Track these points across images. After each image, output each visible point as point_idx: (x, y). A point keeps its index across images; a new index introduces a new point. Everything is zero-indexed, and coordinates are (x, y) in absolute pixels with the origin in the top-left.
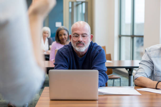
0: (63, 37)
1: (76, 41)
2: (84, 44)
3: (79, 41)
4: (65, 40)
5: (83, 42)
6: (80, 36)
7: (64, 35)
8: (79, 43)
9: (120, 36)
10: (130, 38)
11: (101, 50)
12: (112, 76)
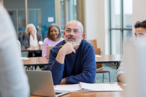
0: (54, 33)
2: (75, 39)
3: (70, 35)
4: (56, 36)
5: (74, 37)
6: (72, 31)
7: (55, 31)
9: (110, 30)
10: (119, 31)
11: (90, 46)
12: (102, 69)
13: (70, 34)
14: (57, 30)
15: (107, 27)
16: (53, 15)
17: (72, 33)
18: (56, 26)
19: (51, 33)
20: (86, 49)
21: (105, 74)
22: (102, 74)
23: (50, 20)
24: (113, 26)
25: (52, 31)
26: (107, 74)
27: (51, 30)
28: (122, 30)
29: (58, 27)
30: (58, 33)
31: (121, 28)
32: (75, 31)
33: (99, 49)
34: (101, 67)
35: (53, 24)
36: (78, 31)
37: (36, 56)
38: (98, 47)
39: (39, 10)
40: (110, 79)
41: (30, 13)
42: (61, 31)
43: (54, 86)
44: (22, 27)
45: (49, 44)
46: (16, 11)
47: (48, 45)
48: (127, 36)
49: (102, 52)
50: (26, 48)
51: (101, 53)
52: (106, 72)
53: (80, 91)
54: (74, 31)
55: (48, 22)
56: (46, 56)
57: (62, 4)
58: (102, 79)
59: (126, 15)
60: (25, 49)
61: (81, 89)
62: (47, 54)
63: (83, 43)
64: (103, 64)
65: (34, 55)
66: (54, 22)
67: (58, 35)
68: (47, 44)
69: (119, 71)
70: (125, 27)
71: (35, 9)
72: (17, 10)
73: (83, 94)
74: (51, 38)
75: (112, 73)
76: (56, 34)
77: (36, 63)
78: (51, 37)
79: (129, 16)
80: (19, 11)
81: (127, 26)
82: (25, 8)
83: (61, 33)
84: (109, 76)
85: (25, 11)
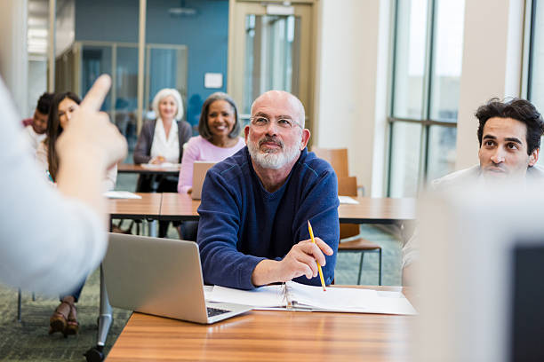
0: (221, 119)
1: (261, 135)
2: (280, 146)
3: (267, 135)
5: (280, 139)
6: (273, 121)
7: (225, 114)
8: (268, 141)
9: (391, 122)
10: (419, 127)
11: (327, 172)
12: (359, 241)
13: (266, 132)
14: (230, 111)
15: (381, 114)
16: (222, 69)
17: (273, 128)
18: (227, 100)
19: (211, 120)
20: (311, 180)
21: (367, 254)
22: (360, 254)
23: (213, 80)
24: (401, 112)
25: (215, 115)
26: (375, 255)
27: (212, 110)
28: (427, 124)
29: (232, 105)
30: (231, 120)
31: (425, 118)
32: (282, 121)
33: (354, 179)
34: (357, 233)
35: (219, 94)
36: (288, 120)
37: (160, 190)
38: (351, 174)
39: (181, 48)
40: (380, 270)
41: (154, 56)
42: (241, 116)
43: (206, 288)
44: (126, 98)
45: (202, 156)
46: (110, 48)
47: (197, 159)
48: (442, 142)
49: (363, 188)
50: (138, 162)
51: (359, 192)
52: (370, 249)
53: (285, 307)
54: (279, 122)
55: (204, 88)
56: (190, 192)
57: (252, 33)
58: (357, 269)
59: (443, 78)
60: (133, 168)
61: (289, 304)
62: (193, 183)
63: (304, 159)
64: (361, 227)
65: (155, 186)
66: (224, 88)
67: (231, 128)
68: (195, 153)
69: (408, 251)
70: (435, 117)
71: (170, 47)
72: (115, 46)
73: (294, 317)
74: (210, 136)
75: (390, 254)
76: (228, 125)
77: (158, 210)
78: (211, 133)
79: (449, 82)
80: (119, 49)
81: (442, 114)
82: (136, 40)
83: (239, 121)
84: (378, 260)
85: (136, 50)
